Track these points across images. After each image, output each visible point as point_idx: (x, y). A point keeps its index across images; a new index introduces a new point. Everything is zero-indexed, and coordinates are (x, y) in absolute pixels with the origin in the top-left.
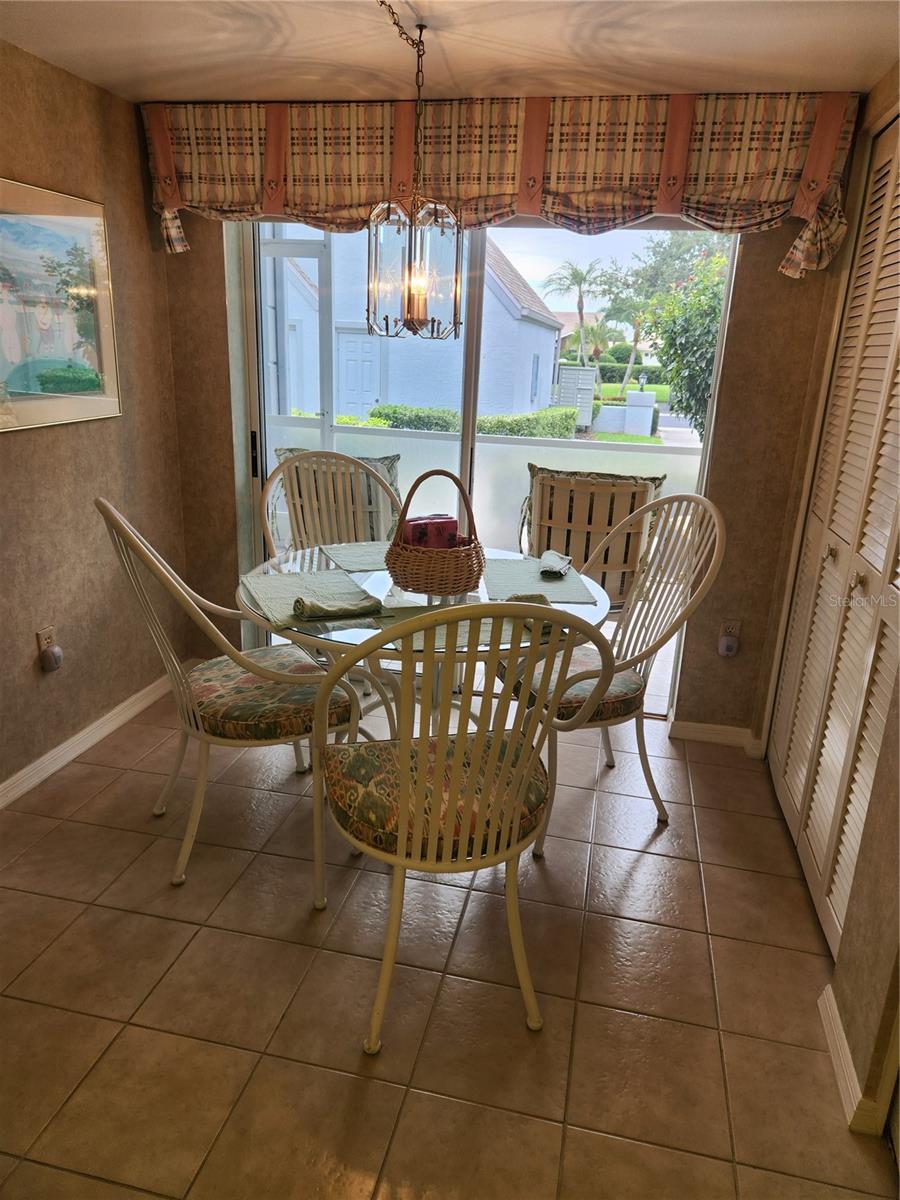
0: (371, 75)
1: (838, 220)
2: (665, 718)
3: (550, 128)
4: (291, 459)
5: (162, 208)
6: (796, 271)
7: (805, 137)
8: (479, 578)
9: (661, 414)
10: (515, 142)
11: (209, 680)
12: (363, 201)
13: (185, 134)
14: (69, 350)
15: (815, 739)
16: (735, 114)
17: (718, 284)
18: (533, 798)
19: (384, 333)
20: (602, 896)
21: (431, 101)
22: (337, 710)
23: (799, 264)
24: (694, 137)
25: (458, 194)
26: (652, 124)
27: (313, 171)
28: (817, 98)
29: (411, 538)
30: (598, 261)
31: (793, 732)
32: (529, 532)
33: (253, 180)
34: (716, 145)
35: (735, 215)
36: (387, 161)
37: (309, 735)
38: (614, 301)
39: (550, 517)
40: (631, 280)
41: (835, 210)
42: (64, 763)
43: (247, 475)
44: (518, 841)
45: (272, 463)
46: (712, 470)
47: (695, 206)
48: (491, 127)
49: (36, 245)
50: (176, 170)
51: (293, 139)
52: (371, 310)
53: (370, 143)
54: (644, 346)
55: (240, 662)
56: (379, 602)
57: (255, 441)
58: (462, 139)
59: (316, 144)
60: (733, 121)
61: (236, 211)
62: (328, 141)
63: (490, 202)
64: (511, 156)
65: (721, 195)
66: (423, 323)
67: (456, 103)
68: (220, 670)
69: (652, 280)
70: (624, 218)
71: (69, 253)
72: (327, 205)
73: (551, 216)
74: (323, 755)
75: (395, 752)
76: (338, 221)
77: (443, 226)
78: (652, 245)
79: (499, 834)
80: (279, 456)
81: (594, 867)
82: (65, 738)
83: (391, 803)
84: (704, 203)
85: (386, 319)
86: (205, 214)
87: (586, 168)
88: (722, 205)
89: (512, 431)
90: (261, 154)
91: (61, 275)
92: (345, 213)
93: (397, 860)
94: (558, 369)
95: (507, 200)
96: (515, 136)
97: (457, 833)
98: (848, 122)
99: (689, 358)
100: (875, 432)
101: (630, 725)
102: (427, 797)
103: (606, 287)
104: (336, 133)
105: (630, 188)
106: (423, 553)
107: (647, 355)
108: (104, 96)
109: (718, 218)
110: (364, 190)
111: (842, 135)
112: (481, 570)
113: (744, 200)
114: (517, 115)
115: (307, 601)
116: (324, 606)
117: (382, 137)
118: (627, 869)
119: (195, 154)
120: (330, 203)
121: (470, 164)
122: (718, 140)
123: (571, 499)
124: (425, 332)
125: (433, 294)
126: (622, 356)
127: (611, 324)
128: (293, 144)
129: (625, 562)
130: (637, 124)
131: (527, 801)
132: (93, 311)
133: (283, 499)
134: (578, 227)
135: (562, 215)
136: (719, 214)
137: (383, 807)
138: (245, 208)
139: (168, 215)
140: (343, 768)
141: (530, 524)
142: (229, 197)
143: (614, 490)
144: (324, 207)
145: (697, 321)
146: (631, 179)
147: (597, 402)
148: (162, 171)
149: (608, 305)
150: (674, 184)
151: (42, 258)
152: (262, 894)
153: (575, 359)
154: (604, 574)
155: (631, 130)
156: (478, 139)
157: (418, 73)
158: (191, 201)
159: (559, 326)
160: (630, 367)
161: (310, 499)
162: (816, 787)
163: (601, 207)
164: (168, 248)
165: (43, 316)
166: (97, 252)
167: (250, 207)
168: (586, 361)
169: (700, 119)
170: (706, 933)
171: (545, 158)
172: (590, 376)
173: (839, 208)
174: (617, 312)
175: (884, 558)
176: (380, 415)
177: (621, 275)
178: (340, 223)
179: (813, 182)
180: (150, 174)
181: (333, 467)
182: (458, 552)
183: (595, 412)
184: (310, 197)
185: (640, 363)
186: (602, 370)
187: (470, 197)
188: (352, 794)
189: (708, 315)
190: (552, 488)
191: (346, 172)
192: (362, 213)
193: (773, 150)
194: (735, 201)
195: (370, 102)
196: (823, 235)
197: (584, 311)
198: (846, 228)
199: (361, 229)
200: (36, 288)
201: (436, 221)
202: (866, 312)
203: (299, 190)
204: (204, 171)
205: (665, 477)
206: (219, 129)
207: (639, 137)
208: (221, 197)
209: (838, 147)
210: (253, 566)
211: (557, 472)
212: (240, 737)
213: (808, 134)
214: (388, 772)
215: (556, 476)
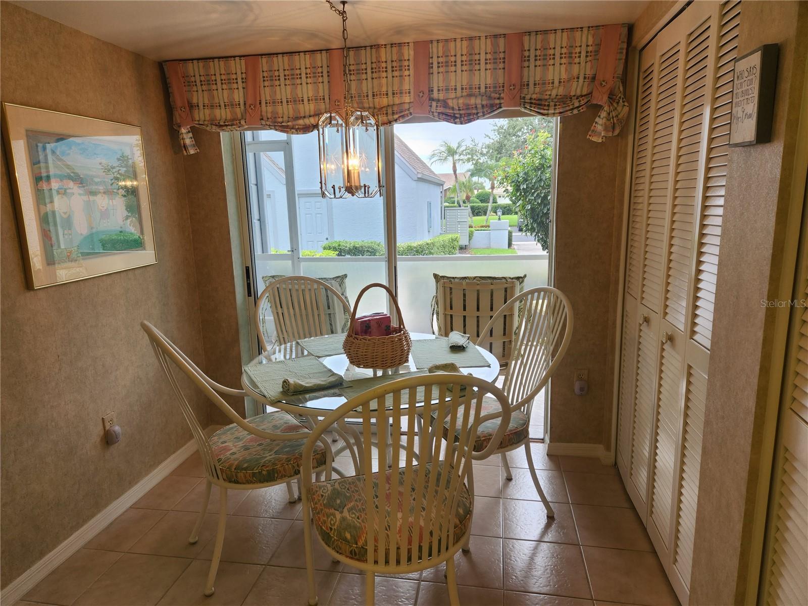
0: (313, 35)
1: (623, 104)
2: (542, 441)
3: (431, 59)
4: (274, 283)
5: (180, 127)
6: (599, 137)
7: (595, 53)
8: (408, 355)
9: (513, 234)
10: (409, 70)
11: (225, 442)
12: (312, 113)
13: (193, 79)
14: (120, 222)
15: (650, 450)
16: (548, 43)
17: (544, 149)
18: (461, 511)
19: (333, 196)
20: (514, 577)
21: (352, 48)
22: (317, 456)
23: (601, 133)
24: (524, 59)
25: (374, 105)
26: (496, 52)
27: (278, 97)
28: (599, 29)
29: (360, 332)
30: (463, 141)
31: (633, 446)
32: (438, 319)
33: (239, 104)
34: (538, 63)
35: (555, 105)
36: (326, 87)
37: (298, 476)
38: (476, 164)
39: (451, 308)
40: (485, 151)
41: (620, 97)
42: (124, 509)
43: (245, 296)
44: (454, 544)
45: (261, 287)
46: (557, 269)
47: (529, 101)
48: (392, 61)
49: (95, 156)
50: (188, 102)
51: (264, 77)
52: (323, 182)
53: (314, 77)
54: (499, 191)
55: (245, 428)
56: (341, 377)
57: (249, 273)
58: (374, 70)
59: (279, 80)
60: (548, 47)
61: (229, 125)
62: (287, 77)
63: (395, 108)
64: (407, 78)
65: (545, 94)
66: (358, 188)
67: (368, 48)
68: (232, 434)
69: (499, 150)
70: (483, 112)
71: (119, 160)
72: (289, 117)
73: (436, 114)
74: (309, 493)
75: (360, 485)
76: (297, 127)
77: (367, 125)
78: (497, 128)
79: (440, 541)
80: (265, 281)
81: (506, 556)
82: (123, 491)
83: (360, 523)
84: (535, 99)
85: (333, 187)
86: (208, 129)
87: (456, 82)
88: (546, 100)
89: (417, 251)
90: (243, 88)
91: (113, 173)
92: (301, 122)
93: (368, 567)
94: (444, 211)
95: (407, 106)
96: (409, 66)
97: (410, 543)
98: (622, 42)
99: (530, 197)
100: (666, 238)
101: (521, 450)
102: (386, 517)
103: (470, 156)
104: (292, 72)
105: (485, 93)
106: (369, 340)
107: (500, 197)
108: (138, 59)
109: (545, 108)
110: (312, 106)
111: (619, 51)
112: (409, 349)
113: (560, 95)
114: (409, 53)
115: (291, 381)
116: (303, 383)
117: (322, 72)
118: (530, 555)
119: (200, 92)
120: (291, 116)
121: (380, 86)
122: (540, 60)
123: (464, 295)
124: (361, 193)
125: (363, 169)
126: (484, 198)
127: (475, 179)
128: (264, 81)
129: (504, 334)
130: (486, 53)
131: (457, 514)
132: (135, 196)
133: (269, 310)
134: (454, 120)
135: (443, 114)
136: (545, 105)
137: (355, 527)
138: (235, 122)
139: (183, 130)
140: (323, 501)
141: (438, 314)
142: (224, 117)
143: (492, 287)
144: (287, 119)
145: (532, 174)
146: (486, 88)
147: (471, 229)
148: (179, 103)
149: (472, 167)
150: (514, 89)
151: (100, 164)
152: (270, 597)
153: (454, 203)
154: (491, 344)
155: (483, 57)
156: (384, 69)
157: (344, 31)
158: (199, 121)
159: (442, 183)
160: (490, 205)
161: (288, 308)
162: (655, 484)
163: (468, 107)
164: (185, 152)
165: (102, 201)
166: (138, 158)
167: (238, 122)
168: (461, 203)
169: (526, 48)
170: (592, 599)
171: (429, 79)
172: (465, 213)
173: (622, 96)
174: (478, 170)
175: (684, 322)
176: (329, 248)
177: (479, 148)
178: (298, 128)
179: (604, 81)
180: (170, 105)
181: (302, 286)
182: (393, 338)
183: (471, 236)
184: (277, 113)
185: (496, 202)
186: (472, 208)
187: (382, 106)
188: (332, 519)
189: (539, 169)
190: (451, 289)
191: (300, 96)
192: (312, 121)
193: (575, 63)
194: (555, 96)
195: (313, 51)
196: (614, 114)
197: (457, 172)
198: (628, 108)
199: (312, 131)
200: (97, 184)
201: (362, 123)
202: (648, 160)
203: (270, 109)
204: (206, 101)
205: (525, 276)
206: (215, 75)
207: (488, 61)
208: (218, 117)
209: (618, 58)
210: (251, 359)
211: (453, 278)
212: (249, 482)
213: (597, 52)
214: (356, 501)
215: (453, 280)
